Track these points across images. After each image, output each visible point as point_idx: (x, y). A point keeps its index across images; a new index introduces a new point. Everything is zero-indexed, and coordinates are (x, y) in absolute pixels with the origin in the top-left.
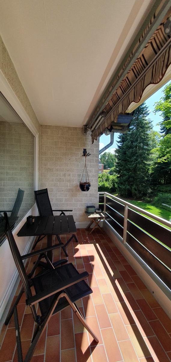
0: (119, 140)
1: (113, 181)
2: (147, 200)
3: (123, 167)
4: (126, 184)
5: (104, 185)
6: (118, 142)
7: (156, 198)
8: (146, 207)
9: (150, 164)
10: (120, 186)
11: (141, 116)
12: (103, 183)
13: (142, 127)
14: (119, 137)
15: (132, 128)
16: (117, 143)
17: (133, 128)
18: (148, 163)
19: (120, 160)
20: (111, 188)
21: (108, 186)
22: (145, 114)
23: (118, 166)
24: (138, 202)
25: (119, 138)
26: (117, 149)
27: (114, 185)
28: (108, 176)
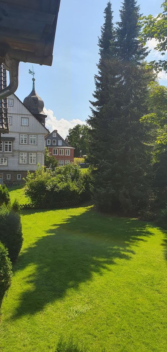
0: (95, 100)
1: (86, 179)
2: (148, 216)
3: (103, 152)
4: (109, 184)
5: (68, 187)
6: (94, 104)
7: (163, 211)
8: (145, 231)
9: (153, 147)
10: (97, 190)
11: (134, 56)
12: (65, 184)
13: (137, 77)
14: (95, 94)
15: (117, 78)
16: (92, 106)
17: (120, 78)
18: (149, 145)
19: (97, 138)
20: (83, 193)
21: (76, 188)
22: (140, 53)
23: (93, 150)
24: (129, 221)
25: (95, 96)
26: (91, 118)
27: (87, 187)
28: (76, 170)
